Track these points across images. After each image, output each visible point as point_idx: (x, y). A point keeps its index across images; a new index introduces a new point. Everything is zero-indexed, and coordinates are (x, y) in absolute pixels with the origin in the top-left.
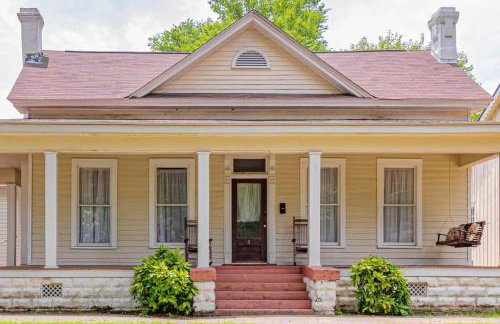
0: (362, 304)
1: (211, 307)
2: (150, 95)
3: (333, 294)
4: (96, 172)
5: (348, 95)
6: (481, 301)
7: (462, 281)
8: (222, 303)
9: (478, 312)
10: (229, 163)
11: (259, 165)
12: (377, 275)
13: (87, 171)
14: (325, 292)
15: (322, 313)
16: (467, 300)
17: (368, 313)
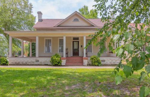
0: (92, 64)
1: (64, 64)
2: (58, 26)
3: (87, 62)
4: (49, 40)
5: (93, 26)
6: (115, 63)
7: (112, 59)
8: (67, 64)
9: (114, 65)
10: (72, 38)
11: (77, 39)
12: (94, 59)
13: (47, 40)
14: (85, 62)
15: (85, 66)
16: (112, 63)
17: (93, 66)
